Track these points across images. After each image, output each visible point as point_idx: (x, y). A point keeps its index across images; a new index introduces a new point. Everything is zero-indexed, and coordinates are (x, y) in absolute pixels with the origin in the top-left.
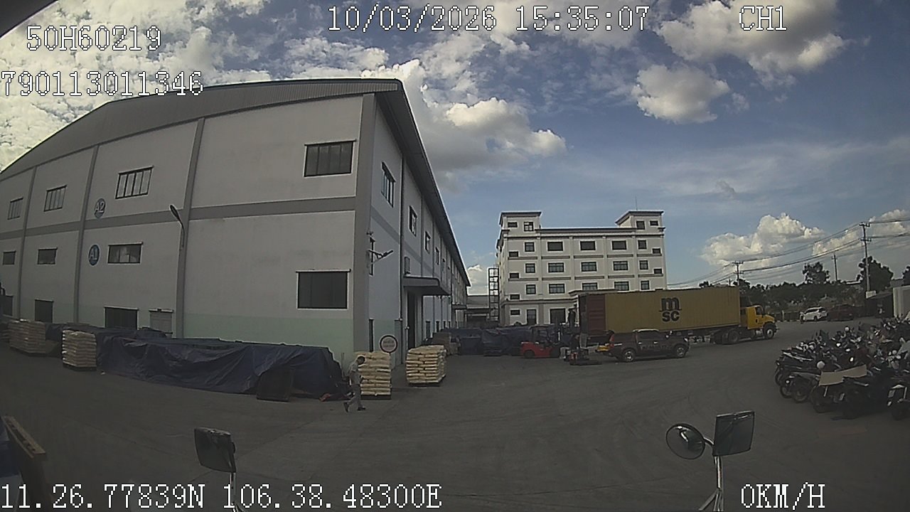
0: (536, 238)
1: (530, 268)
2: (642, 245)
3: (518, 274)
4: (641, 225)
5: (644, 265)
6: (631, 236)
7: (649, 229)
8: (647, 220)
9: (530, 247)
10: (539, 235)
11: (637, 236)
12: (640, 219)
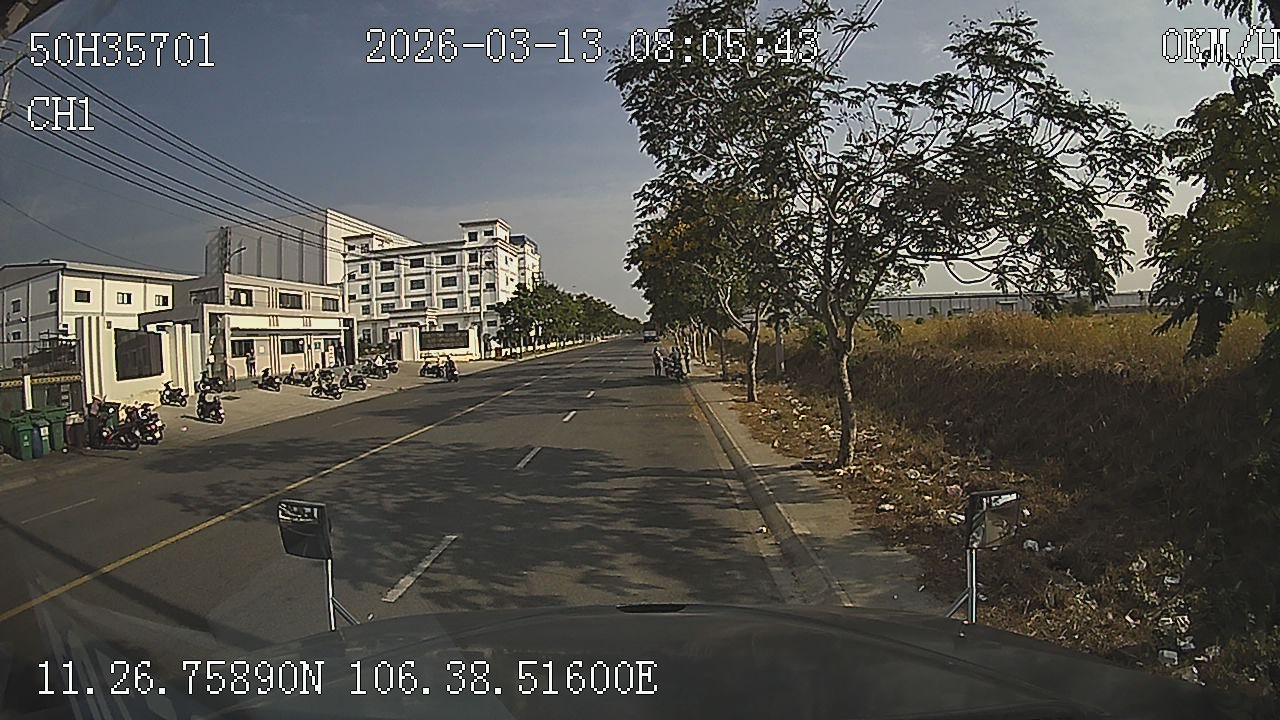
0: (369, 259)
1: (366, 289)
2: (473, 258)
3: (354, 297)
4: (473, 237)
5: (474, 280)
6: (461, 250)
7: (482, 240)
8: (480, 231)
9: (365, 268)
10: (373, 256)
11: (467, 249)
12: (473, 230)
